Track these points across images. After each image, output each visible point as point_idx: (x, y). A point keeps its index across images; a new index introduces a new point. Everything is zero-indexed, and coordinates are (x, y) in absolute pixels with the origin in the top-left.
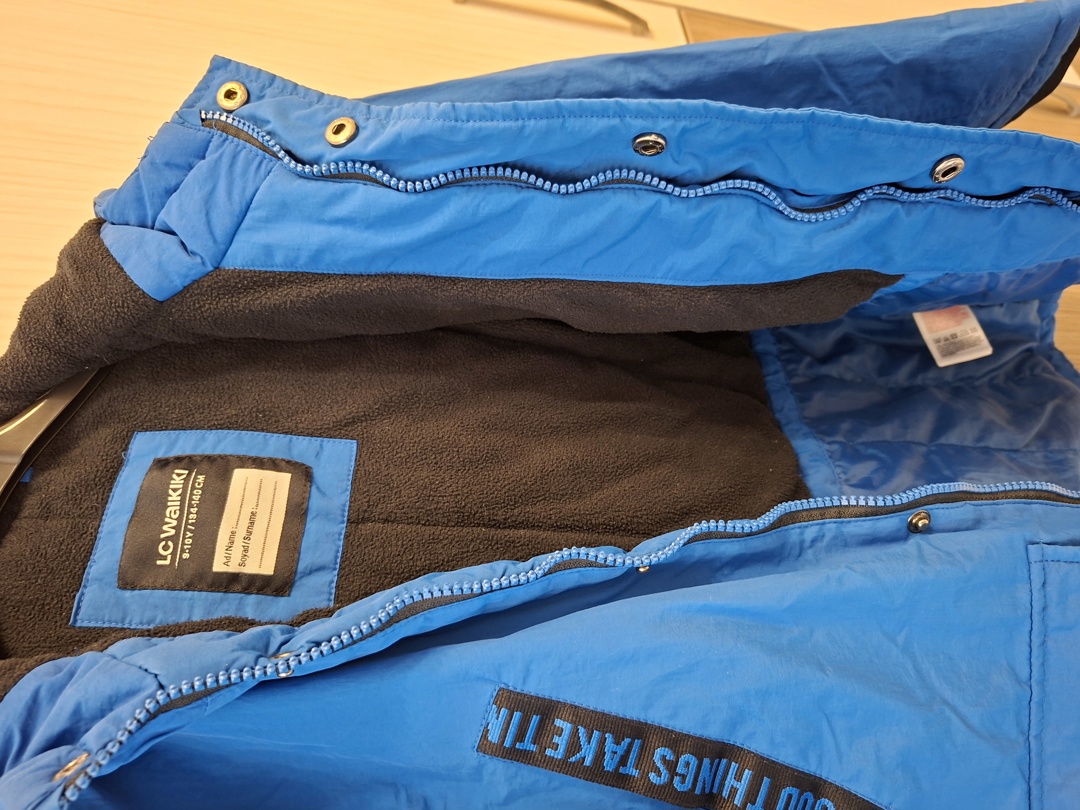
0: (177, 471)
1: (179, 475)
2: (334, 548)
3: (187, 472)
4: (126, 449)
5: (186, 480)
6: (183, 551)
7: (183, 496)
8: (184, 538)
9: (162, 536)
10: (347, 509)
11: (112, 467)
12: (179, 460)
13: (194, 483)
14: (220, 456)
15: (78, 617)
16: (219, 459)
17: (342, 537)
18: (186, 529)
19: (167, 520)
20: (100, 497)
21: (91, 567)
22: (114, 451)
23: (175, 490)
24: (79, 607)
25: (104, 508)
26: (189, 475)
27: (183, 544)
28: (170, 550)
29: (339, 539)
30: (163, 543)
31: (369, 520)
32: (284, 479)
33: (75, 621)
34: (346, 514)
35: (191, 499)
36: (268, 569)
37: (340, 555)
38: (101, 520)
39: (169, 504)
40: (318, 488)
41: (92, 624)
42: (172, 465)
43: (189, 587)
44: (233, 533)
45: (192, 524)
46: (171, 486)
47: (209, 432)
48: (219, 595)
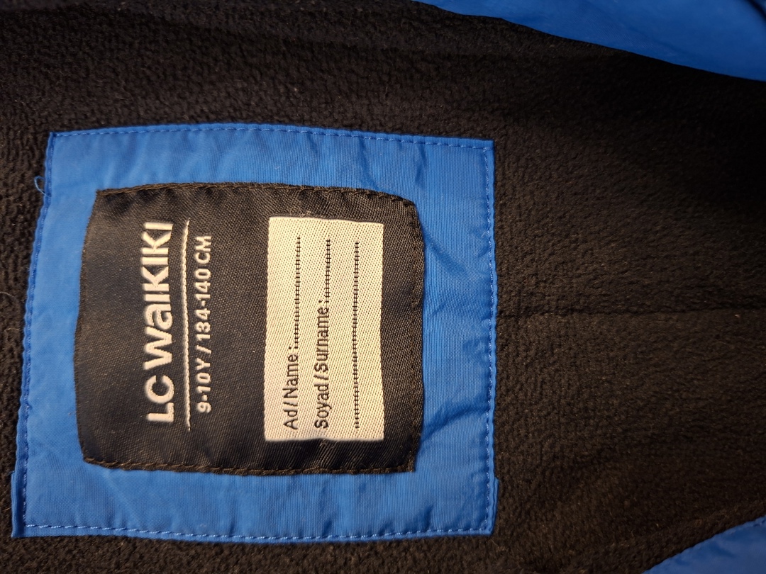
0: (149, 226)
1: (156, 234)
2: (481, 370)
3: (169, 227)
4: (39, 171)
5: (173, 246)
6: (196, 398)
7: (173, 280)
8: (193, 373)
9: (148, 365)
10: (494, 288)
11: (20, 212)
12: (146, 195)
13: (191, 251)
14: (230, 185)
15: (28, 517)
16: (231, 195)
17: (492, 346)
18: (194, 354)
19: (150, 331)
20: (11, 276)
21: (26, 418)
22: (18, 175)
23: (154, 270)
24: (21, 499)
25: (22, 298)
26: (177, 233)
27: (194, 384)
28: (170, 395)
29: (488, 351)
30: (153, 380)
31: (539, 310)
32: (371, 235)
33: (22, 524)
34: (495, 299)
35: (192, 291)
36: (372, 427)
37: (493, 381)
38: (22, 323)
39: (148, 298)
40: (436, 249)
41: (55, 531)
42: (134, 209)
43: (223, 465)
44: (293, 359)
45: (204, 343)
46: (145, 261)
47: (193, 128)
48: (283, 481)
